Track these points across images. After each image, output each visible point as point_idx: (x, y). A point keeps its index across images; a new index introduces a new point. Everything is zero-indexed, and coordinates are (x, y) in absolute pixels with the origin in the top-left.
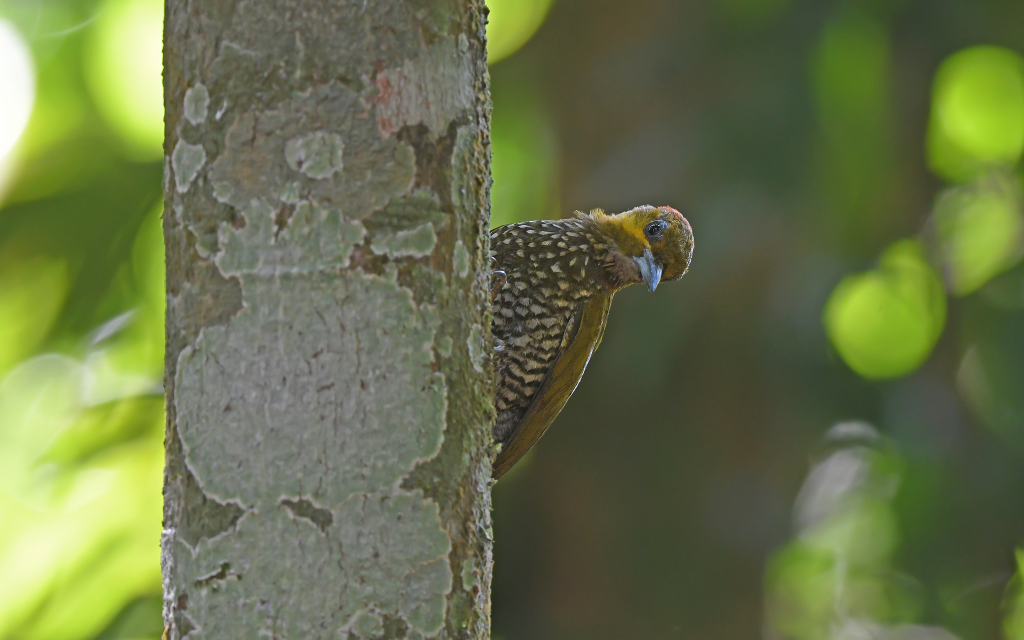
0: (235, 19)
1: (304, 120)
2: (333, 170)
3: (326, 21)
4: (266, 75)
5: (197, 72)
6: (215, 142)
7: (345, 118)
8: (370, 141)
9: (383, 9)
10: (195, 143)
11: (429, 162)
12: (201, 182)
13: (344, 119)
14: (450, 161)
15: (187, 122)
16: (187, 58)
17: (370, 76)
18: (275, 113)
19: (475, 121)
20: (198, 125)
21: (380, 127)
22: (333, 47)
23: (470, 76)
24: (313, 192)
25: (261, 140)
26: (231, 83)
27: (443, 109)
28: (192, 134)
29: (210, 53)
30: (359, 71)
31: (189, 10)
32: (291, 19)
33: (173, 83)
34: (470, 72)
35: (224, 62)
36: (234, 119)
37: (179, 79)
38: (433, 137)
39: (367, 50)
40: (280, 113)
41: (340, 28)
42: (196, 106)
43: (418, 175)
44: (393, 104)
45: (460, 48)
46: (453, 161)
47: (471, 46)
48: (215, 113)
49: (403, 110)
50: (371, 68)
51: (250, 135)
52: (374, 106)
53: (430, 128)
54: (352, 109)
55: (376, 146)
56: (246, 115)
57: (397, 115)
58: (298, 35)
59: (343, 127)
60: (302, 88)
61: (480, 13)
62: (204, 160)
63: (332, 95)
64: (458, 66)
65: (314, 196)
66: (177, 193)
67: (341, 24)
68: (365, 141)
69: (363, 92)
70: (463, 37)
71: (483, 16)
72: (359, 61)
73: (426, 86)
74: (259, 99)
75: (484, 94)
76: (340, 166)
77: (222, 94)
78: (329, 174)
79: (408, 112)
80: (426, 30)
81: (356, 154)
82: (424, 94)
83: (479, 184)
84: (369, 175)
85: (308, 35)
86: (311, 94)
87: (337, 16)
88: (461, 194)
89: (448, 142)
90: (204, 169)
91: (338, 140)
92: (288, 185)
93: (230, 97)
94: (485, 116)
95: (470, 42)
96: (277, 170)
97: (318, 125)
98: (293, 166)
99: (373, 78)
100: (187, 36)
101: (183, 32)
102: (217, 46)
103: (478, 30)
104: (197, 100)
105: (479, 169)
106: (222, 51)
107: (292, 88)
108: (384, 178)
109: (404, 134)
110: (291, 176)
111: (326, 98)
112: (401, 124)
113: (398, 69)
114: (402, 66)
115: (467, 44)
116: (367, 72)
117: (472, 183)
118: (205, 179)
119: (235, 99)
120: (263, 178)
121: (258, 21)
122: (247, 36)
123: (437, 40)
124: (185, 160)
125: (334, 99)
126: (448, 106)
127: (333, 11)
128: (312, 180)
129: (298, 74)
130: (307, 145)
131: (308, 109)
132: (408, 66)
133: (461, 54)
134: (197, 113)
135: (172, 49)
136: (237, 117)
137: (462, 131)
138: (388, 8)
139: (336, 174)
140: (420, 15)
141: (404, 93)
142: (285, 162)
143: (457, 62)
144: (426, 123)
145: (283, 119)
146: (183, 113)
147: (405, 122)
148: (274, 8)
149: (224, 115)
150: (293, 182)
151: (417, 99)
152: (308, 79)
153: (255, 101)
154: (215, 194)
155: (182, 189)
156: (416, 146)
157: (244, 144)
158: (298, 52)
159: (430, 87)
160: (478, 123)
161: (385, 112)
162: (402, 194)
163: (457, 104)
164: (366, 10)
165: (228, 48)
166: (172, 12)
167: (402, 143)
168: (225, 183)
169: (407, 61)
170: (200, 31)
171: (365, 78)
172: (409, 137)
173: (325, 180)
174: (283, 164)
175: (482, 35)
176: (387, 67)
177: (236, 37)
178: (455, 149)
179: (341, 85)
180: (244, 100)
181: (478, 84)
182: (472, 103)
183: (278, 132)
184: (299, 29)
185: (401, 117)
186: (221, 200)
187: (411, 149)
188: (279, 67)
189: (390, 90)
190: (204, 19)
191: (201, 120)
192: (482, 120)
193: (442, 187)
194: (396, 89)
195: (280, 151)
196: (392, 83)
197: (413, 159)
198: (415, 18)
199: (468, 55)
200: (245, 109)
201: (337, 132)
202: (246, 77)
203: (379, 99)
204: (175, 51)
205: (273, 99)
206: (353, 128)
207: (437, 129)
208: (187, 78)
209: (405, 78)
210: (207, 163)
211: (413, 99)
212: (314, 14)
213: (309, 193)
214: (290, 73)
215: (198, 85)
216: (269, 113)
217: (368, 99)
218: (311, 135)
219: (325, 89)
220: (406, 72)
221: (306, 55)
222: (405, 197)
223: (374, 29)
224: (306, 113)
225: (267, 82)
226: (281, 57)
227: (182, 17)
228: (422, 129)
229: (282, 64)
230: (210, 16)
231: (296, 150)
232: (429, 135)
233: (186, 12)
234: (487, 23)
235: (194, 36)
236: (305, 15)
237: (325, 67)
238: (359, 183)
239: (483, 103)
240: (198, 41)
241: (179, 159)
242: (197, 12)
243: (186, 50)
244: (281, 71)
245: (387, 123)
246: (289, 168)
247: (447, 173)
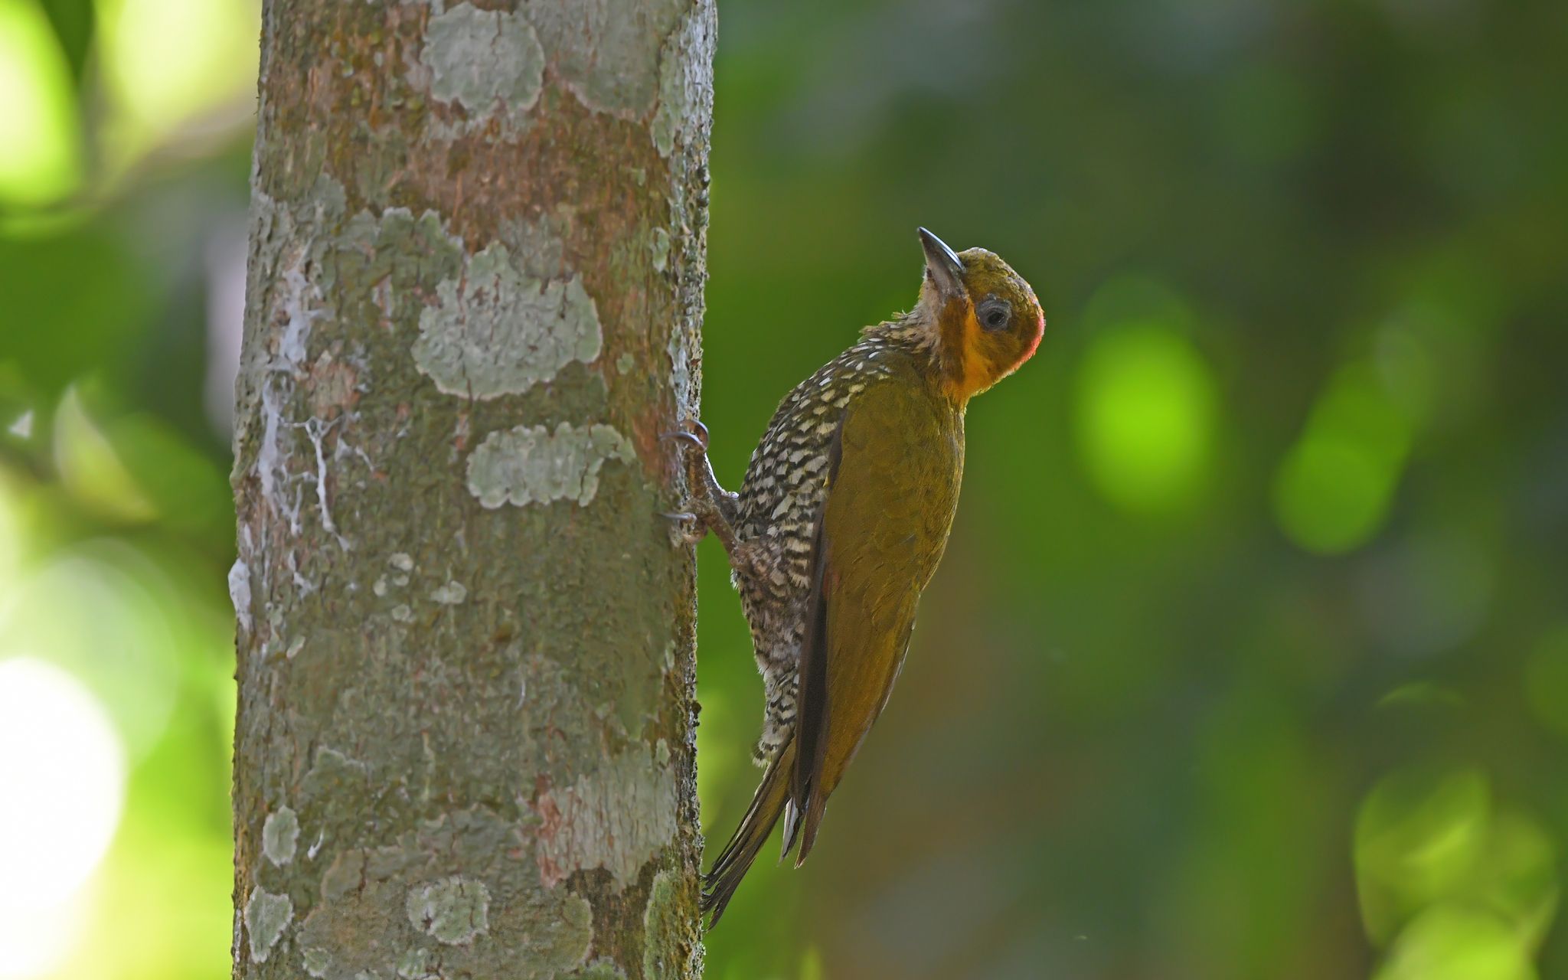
0: (337, 715)
1: (434, 860)
2: (474, 933)
3: (467, 719)
4: (380, 796)
5: (282, 790)
6: (307, 891)
7: (493, 858)
8: (528, 891)
9: (549, 703)
10: (277, 893)
11: (612, 923)
12: (285, 948)
13: (488, 862)
14: (642, 920)
15: (268, 862)
16: (268, 770)
17: (529, 798)
18: (393, 849)
19: (679, 863)
20: (282, 866)
21: (542, 870)
22: (476, 757)
23: (672, 799)
24: (445, 964)
25: (372, 888)
26: (330, 806)
27: (632, 847)
28: (271, 878)
29: (300, 763)
30: (513, 792)
31: (272, 702)
32: (417, 717)
33: (247, 806)
34: (672, 793)
35: (321, 776)
36: (333, 857)
37: (256, 800)
38: (618, 886)
39: (526, 761)
40: (398, 851)
41: (486, 729)
42: (280, 839)
43: (595, 941)
44: (562, 839)
45: (658, 759)
46: (647, 919)
47: (674, 757)
48: (308, 849)
49: (576, 848)
50: (530, 787)
51: (356, 882)
52: (534, 842)
53: (614, 875)
54: (502, 846)
55: (536, 899)
56: (350, 852)
57: (567, 855)
58: (426, 739)
59: (489, 871)
60: (432, 816)
61: (687, 710)
62: (290, 915)
63: (474, 825)
64: (656, 785)
65: (447, 969)
66: (252, 963)
67: (488, 724)
68: (520, 891)
69: (519, 822)
70: (662, 743)
71: (692, 714)
72: (513, 777)
73: (608, 813)
74: (370, 830)
75: (693, 825)
76: (484, 927)
77: (318, 822)
78: (469, 940)
79: (582, 849)
80: (610, 733)
81: (507, 909)
82: (606, 825)
83: (684, 954)
84: (526, 939)
85: (441, 739)
86: (445, 823)
87: (482, 712)
88: (657, 967)
89: (640, 893)
90: (289, 929)
91: (482, 889)
92: (410, 952)
93: (329, 826)
94: (692, 857)
95: (672, 752)
96: (395, 931)
97: (454, 867)
98: (419, 927)
99: (534, 802)
100: (268, 739)
101: (263, 733)
102: (310, 753)
103: (684, 735)
104: (282, 830)
105: (684, 933)
106: (317, 761)
107: (417, 815)
108: (549, 945)
109: (577, 881)
110: (414, 940)
111: (466, 828)
112: (573, 868)
113: (570, 789)
114: (574, 784)
115: (669, 754)
116: (524, 793)
117: (674, 952)
118: (292, 941)
119: (335, 829)
120: (375, 943)
121: (369, 719)
122: (354, 740)
123: (625, 748)
124: (264, 916)
125: (478, 831)
126: (641, 843)
127: (477, 704)
128: (444, 946)
129: (426, 794)
130: (438, 896)
131: (439, 845)
132: (584, 785)
133: (660, 768)
134: (281, 849)
135: (247, 758)
136: (339, 856)
137: (661, 878)
138: (555, 701)
139: (479, 938)
140: (601, 712)
141: (577, 823)
142: (407, 920)
143: (654, 779)
144: (606, 867)
145: (404, 858)
146: (262, 849)
147: (578, 865)
148: (393, 699)
149: (319, 852)
150: (416, 949)
151: (595, 833)
152: (441, 801)
153: (365, 832)
154: (305, 966)
155: (258, 957)
156: (594, 900)
157: (347, 894)
158: (427, 763)
159: (615, 814)
160: (683, 867)
161: (549, 849)
162: (574, 968)
163: (652, 839)
164: (525, 704)
165: (326, 756)
166: (248, 704)
167: (574, 894)
168: (319, 949)
169: (581, 777)
170: (286, 732)
171: (522, 802)
172: (584, 886)
173: (462, 945)
174: (403, 923)
175: (691, 742)
176: (553, 786)
177: (338, 742)
178: (650, 903)
179: (489, 812)
180: (348, 831)
181: (686, 812)
182: (675, 838)
183: (396, 877)
184: (428, 731)
185: (572, 857)
186: (313, 973)
187: (587, 903)
188: (400, 784)
189: (557, 818)
190: (292, 714)
191: (287, 859)
192: (689, 863)
193: (630, 959)
194: (566, 817)
195: (399, 904)
196: (560, 810)
197: (590, 918)
198: (594, 716)
199: (670, 770)
200: (349, 844)
201: (480, 878)
202: (352, 798)
203: (541, 831)
204: (251, 760)
205: (390, 829)
206: (504, 872)
207: (625, 874)
208: (267, 800)
209: (580, 801)
210: (294, 920)
211: (591, 832)
212: (450, 709)
213: (440, 965)
214: (414, 794)
215: (283, 808)
216: (383, 849)
217: (525, 831)
218: (443, 882)
219: (464, 817)
220: (580, 794)
221: (437, 768)
222: (576, 972)
223: (536, 732)
224: (437, 851)
225: (381, 805)
226: (402, 770)
227: (261, 711)
228: (603, 875)
229: (404, 780)
230: (301, 711)
231: (423, 903)
232: (613, 883)
233: (268, 705)
234: (697, 724)
235: (278, 740)
236: (437, 710)
237: (465, 785)
238: (511, 952)
239: (691, 839)
240: (284, 748)
241: (254, 915)
242: (283, 705)
243: (266, 759)
244: (403, 790)
245: (552, 866)
246: (411, 928)
247: (638, 938)
